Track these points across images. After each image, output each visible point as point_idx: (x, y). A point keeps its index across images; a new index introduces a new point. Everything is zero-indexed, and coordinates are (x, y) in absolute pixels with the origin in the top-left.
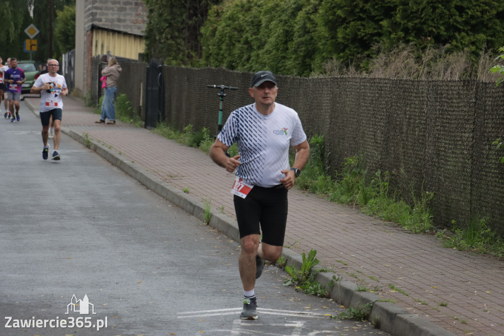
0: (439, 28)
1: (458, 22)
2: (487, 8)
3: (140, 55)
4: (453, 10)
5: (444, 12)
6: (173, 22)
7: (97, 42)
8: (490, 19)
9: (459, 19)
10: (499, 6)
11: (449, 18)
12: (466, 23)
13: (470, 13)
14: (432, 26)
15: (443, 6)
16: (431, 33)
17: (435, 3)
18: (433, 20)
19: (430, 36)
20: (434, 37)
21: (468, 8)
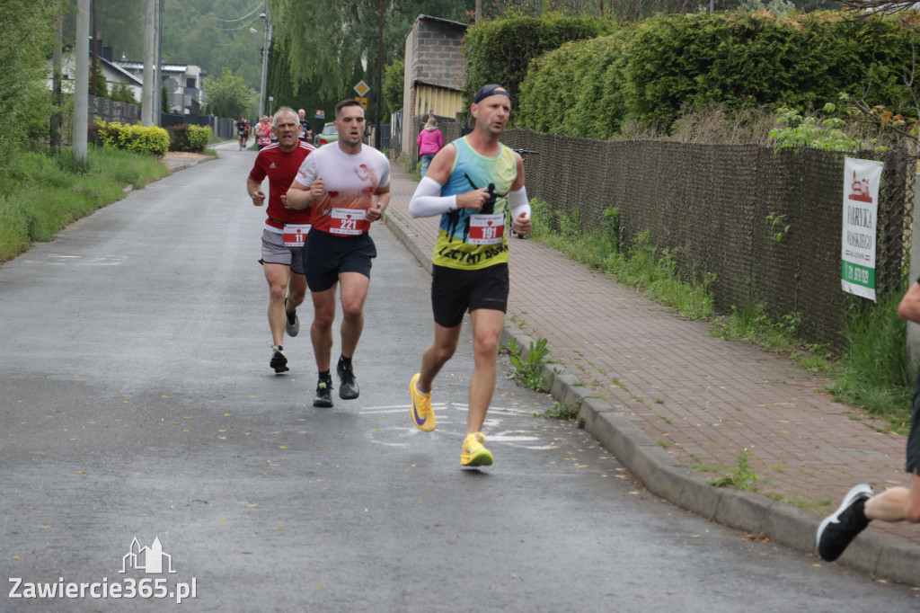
0: (762, 85)
1: (783, 78)
2: (817, 62)
3: (458, 114)
4: (778, 64)
5: (767, 67)
6: (492, 77)
7: (420, 99)
8: (821, 75)
9: (785, 75)
10: (831, 61)
11: (774, 74)
12: (793, 79)
13: (797, 68)
14: (753, 83)
15: (767, 59)
16: (752, 91)
17: (758, 55)
18: (755, 76)
19: (751, 94)
20: (756, 96)
21: (796, 63)
